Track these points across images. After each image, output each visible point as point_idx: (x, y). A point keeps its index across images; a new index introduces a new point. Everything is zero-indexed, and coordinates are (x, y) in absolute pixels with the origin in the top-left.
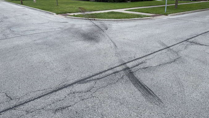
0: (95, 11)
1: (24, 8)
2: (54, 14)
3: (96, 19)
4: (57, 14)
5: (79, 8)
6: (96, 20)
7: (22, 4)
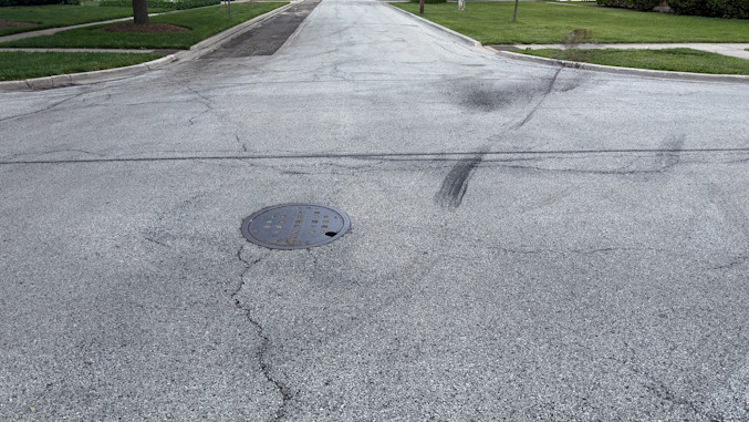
0: (622, 43)
1: (417, 24)
2: (473, 44)
3: (582, 64)
4: (484, 45)
5: (576, 31)
6: (583, 68)
7: (421, 13)
